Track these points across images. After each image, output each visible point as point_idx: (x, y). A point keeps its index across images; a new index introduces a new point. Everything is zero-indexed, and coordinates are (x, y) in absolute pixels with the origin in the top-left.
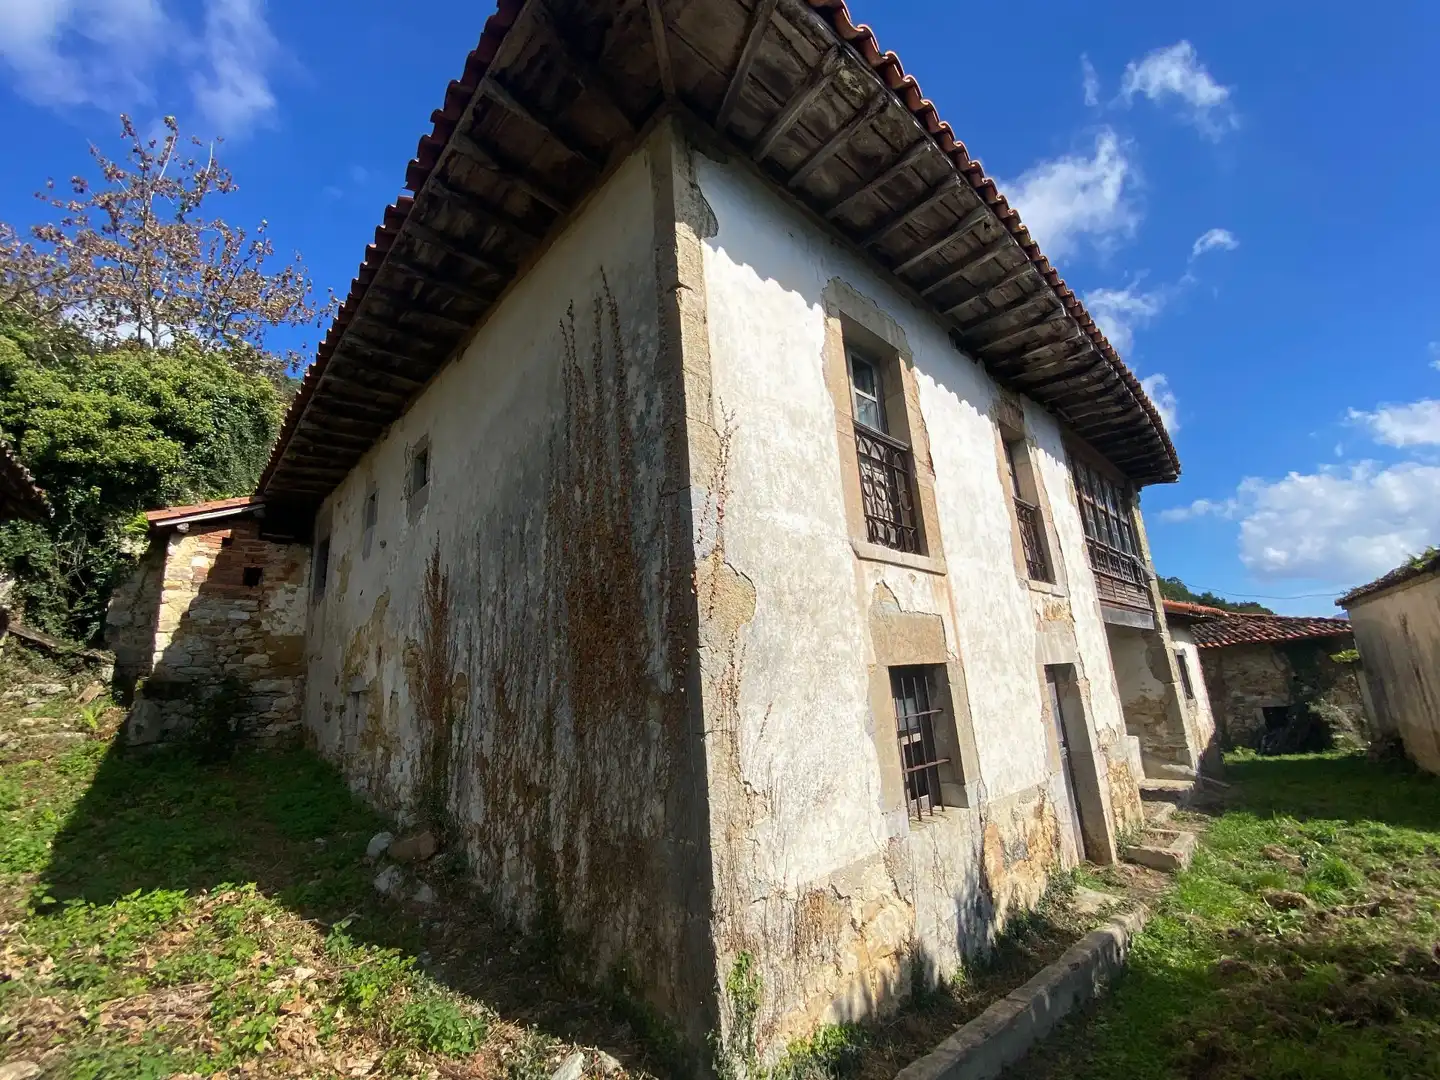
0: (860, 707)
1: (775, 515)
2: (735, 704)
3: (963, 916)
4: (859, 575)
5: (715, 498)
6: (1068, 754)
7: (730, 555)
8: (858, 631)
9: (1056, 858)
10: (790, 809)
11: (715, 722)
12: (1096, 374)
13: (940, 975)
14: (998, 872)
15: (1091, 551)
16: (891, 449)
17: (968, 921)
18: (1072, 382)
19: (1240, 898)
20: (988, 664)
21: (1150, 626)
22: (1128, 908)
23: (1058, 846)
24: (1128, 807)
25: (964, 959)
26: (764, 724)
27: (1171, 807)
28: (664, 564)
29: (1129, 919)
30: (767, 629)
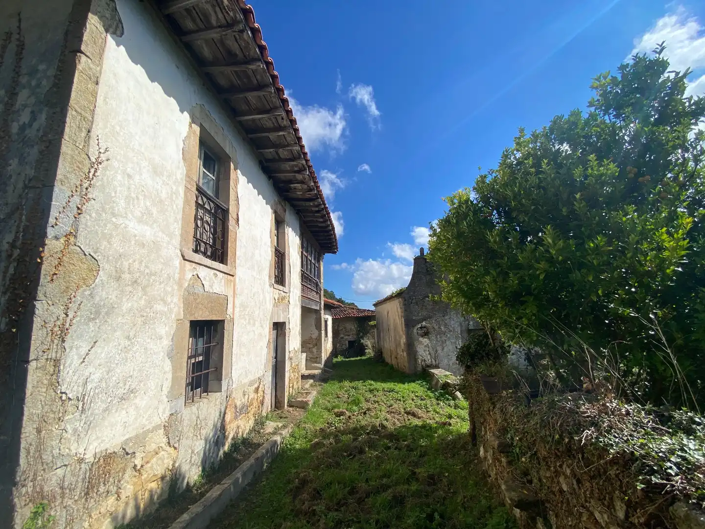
0: (166, 343)
1: (127, 222)
2: (63, 341)
3: (207, 447)
4: (182, 271)
5: (76, 199)
6: (276, 362)
7: (81, 241)
8: (175, 300)
9: (261, 410)
10: (98, 406)
11: (41, 353)
12: (316, 203)
13: (188, 482)
14: (230, 423)
15: (302, 275)
16: (217, 207)
17: (209, 450)
18: (307, 204)
19: (326, 415)
20: (247, 321)
21: (318, 308)
22: (285, 427)
23: (262, 404)
24: (295, 383)
25: (203, 470)
26: (87, 354)
27: (312, 381)
28: (17, 238)
29: (285, 432)
30: (104, 293)
